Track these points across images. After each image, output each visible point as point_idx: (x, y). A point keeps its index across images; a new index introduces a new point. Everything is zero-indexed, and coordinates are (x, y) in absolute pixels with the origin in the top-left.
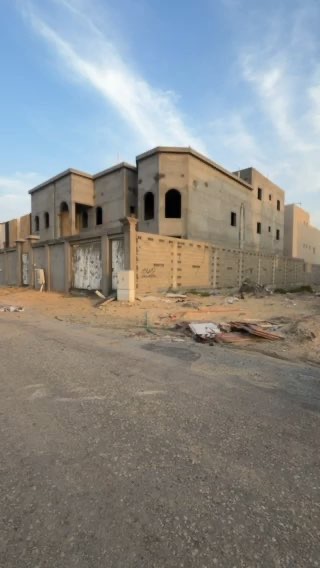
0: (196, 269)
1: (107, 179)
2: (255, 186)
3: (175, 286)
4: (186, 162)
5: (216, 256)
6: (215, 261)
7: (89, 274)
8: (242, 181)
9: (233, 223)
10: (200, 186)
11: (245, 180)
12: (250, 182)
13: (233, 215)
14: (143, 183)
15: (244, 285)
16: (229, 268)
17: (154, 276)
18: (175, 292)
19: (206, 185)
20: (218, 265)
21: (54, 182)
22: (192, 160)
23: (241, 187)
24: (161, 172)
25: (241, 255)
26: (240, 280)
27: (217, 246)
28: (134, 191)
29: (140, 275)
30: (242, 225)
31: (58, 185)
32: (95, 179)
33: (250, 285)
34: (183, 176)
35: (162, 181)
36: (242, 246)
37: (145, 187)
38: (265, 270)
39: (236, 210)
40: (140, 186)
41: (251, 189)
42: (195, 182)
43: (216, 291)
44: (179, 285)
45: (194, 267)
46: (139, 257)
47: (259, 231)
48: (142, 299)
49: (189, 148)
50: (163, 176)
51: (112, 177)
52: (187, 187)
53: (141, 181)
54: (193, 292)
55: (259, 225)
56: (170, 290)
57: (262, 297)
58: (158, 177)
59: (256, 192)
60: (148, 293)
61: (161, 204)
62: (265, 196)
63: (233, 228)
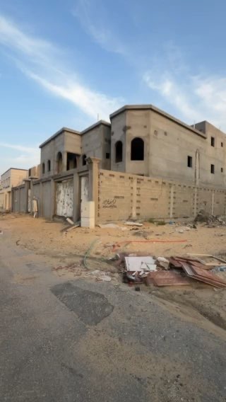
0: (153, 202)
1: (91, 133)
2: (209, 135)
3: (134, 216)
4: (148, 116)
5: (172, 190)
6: (172, 195)
7: (66, 205)
8: (198, 132)
9: (189, 164)
10: (161, 135)
11: (200, 131)
12: (204, 133)
13: (190, 159)
14: (114, 135)
15: (198, 215)
16: (184, 201)
17: (115, 207)
18: (134, 221)
19: (166, 134)
20: (174, 198)
21: (54, 138)
22: (153, 115)
23: (196, 136)
24: (127, 125)
25: (196, 190)
26: (195, 211)
27: (174, 183)
28: (108, 141)
29: (101, 205)
30: (197, 166)
31: (57, 140)
32: (82, 135)
33: (204, 216)
34: (145, 127)
35: (129, 132)
36: (197, 183)
37: (115, 138)
38: (218, 203)
39: (192, 155)
40: (113, 137)
41: (205, 138)
42: (156, 132)
43: (173, 220)
44: (138, 214)
45: (152, 199)
46: (101, 190)
47: (212, 171)
48: (102, 226)
49: (151, 105)
50: (129, 128)
51: (93, 132)
52: (148, 136)
53: (113, 133)
54: (151, 221)
55: (212, 166)
56: (130, 219)
57: (214, 227)
58: (125, 129)
59: (209, 140)
60: (109, 221)
61: (127, 149)
62: (217, 143)
63: (189, 168)
